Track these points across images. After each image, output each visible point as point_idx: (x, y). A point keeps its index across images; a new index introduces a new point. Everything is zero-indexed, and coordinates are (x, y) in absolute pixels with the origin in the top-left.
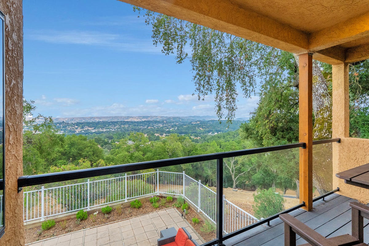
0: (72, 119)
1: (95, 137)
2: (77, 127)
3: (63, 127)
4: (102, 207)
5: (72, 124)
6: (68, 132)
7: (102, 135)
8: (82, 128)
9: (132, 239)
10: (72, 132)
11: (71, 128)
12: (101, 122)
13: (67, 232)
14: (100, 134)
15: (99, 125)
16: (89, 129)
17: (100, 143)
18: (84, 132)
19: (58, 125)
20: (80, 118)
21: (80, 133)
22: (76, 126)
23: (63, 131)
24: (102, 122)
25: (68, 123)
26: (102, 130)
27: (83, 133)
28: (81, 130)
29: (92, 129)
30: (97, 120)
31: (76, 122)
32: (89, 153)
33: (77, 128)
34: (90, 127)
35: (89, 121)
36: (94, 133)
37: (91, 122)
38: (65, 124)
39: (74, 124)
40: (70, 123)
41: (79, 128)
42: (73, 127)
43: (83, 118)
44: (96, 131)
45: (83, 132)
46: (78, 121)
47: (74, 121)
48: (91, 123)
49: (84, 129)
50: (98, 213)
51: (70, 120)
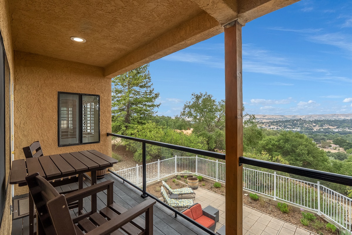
0: (310, 117)
1: (337, 137)
2: (315, 124)
3: (300, 124)
4: (252, 193)
5: (310, 121)
6: (305, 129)
7: (349, 136)
8: (322, 126)
9: (248, 226)
10: (309, 129)
11: (308, 126)
12: (348, 120)
13: (221, 194)
14: (346, 134)
15: (345, 124)
16: (330, 127)
17: (344, 145)
18: (324, 130)
19: (295, 121)
20: (319, 115)
21: (319, 131)
22: (313, 124)
23: (300, 128)
24: (350, 120)
25: (305, 121)
26: (349, 130)
27: (322, 132)
28: (320, 129)
29: (334, 128)
30: (342, 118)
31: (314, 120)
32: (303, 151)
33: (314, 126)
34: (332, 126)
35: (330, 119)
36: (337, 132)
37: (334, 119)
38: (302, 121)
39: (311, 122)
40: (307, 120)
41: (317, 126)
42: (310, 125)
43: (323, 116)
44: (340, 130)
45: (322, 130)
46: (316, 118)
47: (312, 118)
48: (333, 121)
49: (324, 128)
50: (247, 195)
51: (308, 117)
